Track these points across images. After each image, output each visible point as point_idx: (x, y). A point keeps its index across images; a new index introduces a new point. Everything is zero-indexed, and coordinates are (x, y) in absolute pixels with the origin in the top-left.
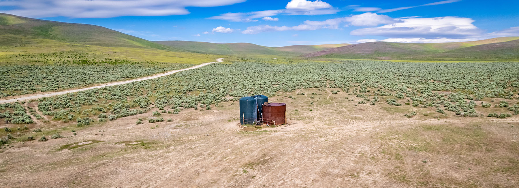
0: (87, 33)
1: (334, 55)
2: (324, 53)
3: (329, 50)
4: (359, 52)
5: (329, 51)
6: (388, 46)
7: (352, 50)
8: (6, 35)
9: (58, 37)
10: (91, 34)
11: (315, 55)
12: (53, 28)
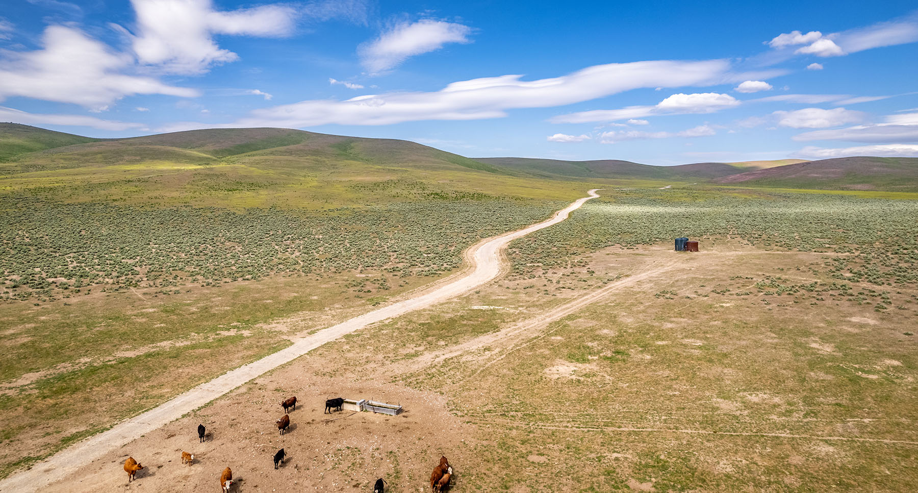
0: (395, 150)
1: (768, 180)
2: (751, 177)
3: (760, 172)
4: (816, 175)
5: (761, 174)
6: (875, 164)
7: (802, 172)
8: (308, 157)
9: (360, 156)
10: (400, 152)
11: (735, 180)
12: (352, 145)
